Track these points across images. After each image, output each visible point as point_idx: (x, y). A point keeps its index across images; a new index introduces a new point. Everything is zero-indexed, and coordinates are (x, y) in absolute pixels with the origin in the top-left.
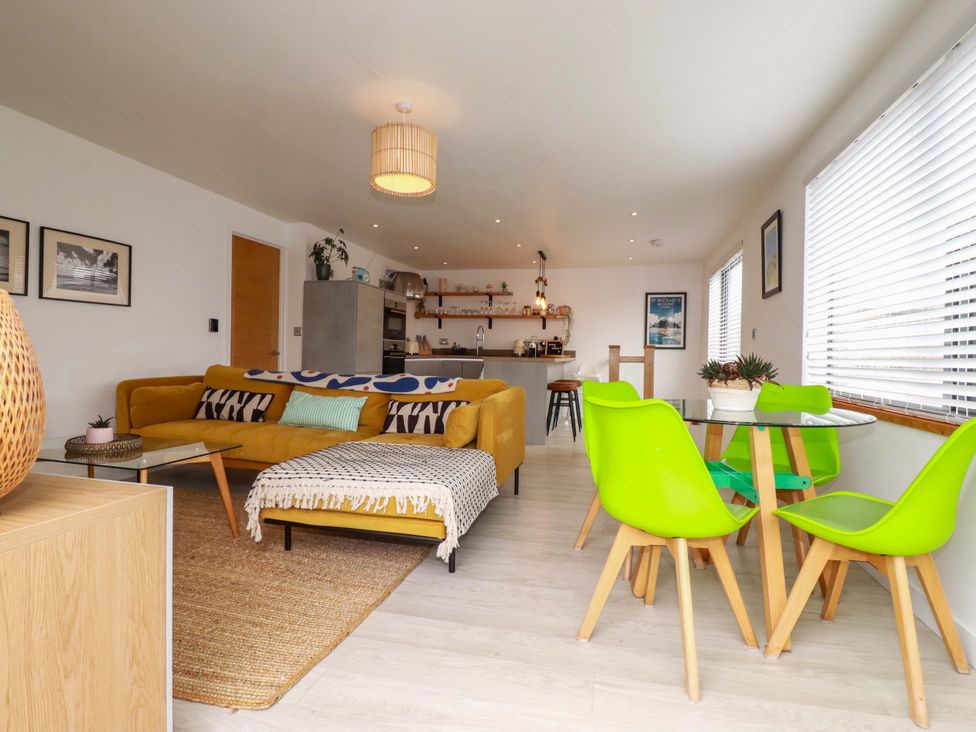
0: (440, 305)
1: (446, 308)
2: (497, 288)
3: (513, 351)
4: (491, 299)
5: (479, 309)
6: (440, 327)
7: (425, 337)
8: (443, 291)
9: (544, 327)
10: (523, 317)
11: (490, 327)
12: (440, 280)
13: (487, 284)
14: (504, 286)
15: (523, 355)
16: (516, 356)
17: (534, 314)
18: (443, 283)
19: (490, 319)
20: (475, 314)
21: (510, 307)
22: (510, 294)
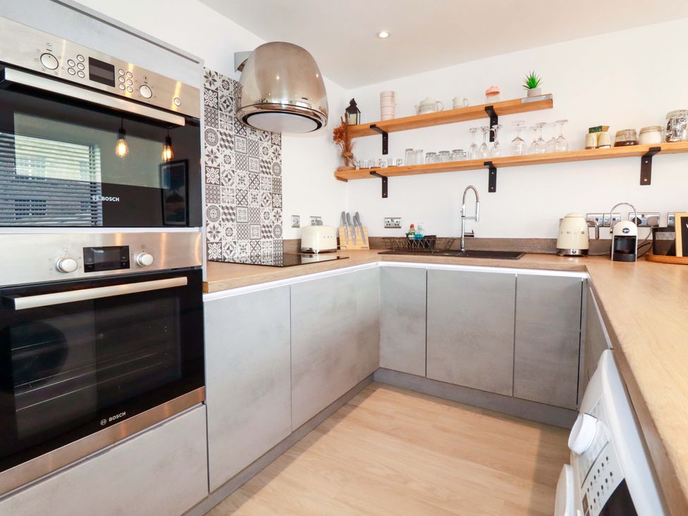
0: (385, 151)
1: (397, 155)
2: (512, 91)
3: (555, 241)
4: (494, 120)
5: (467, 148)
6: (385, 194)
7: (357, 217)
8: (388, 117)
9: (646, 177)
10: (588, 154)
11: (492, 187)
12: (382, 96)
13: (487, 87)
14: (532, 84)
15: (584, 253)
16: (561, 253)
17: (618, 144)
18: (388, 102)
19: (492, 168)
20: (458, 158)
21: (547, 134)
22: (548, 102)
